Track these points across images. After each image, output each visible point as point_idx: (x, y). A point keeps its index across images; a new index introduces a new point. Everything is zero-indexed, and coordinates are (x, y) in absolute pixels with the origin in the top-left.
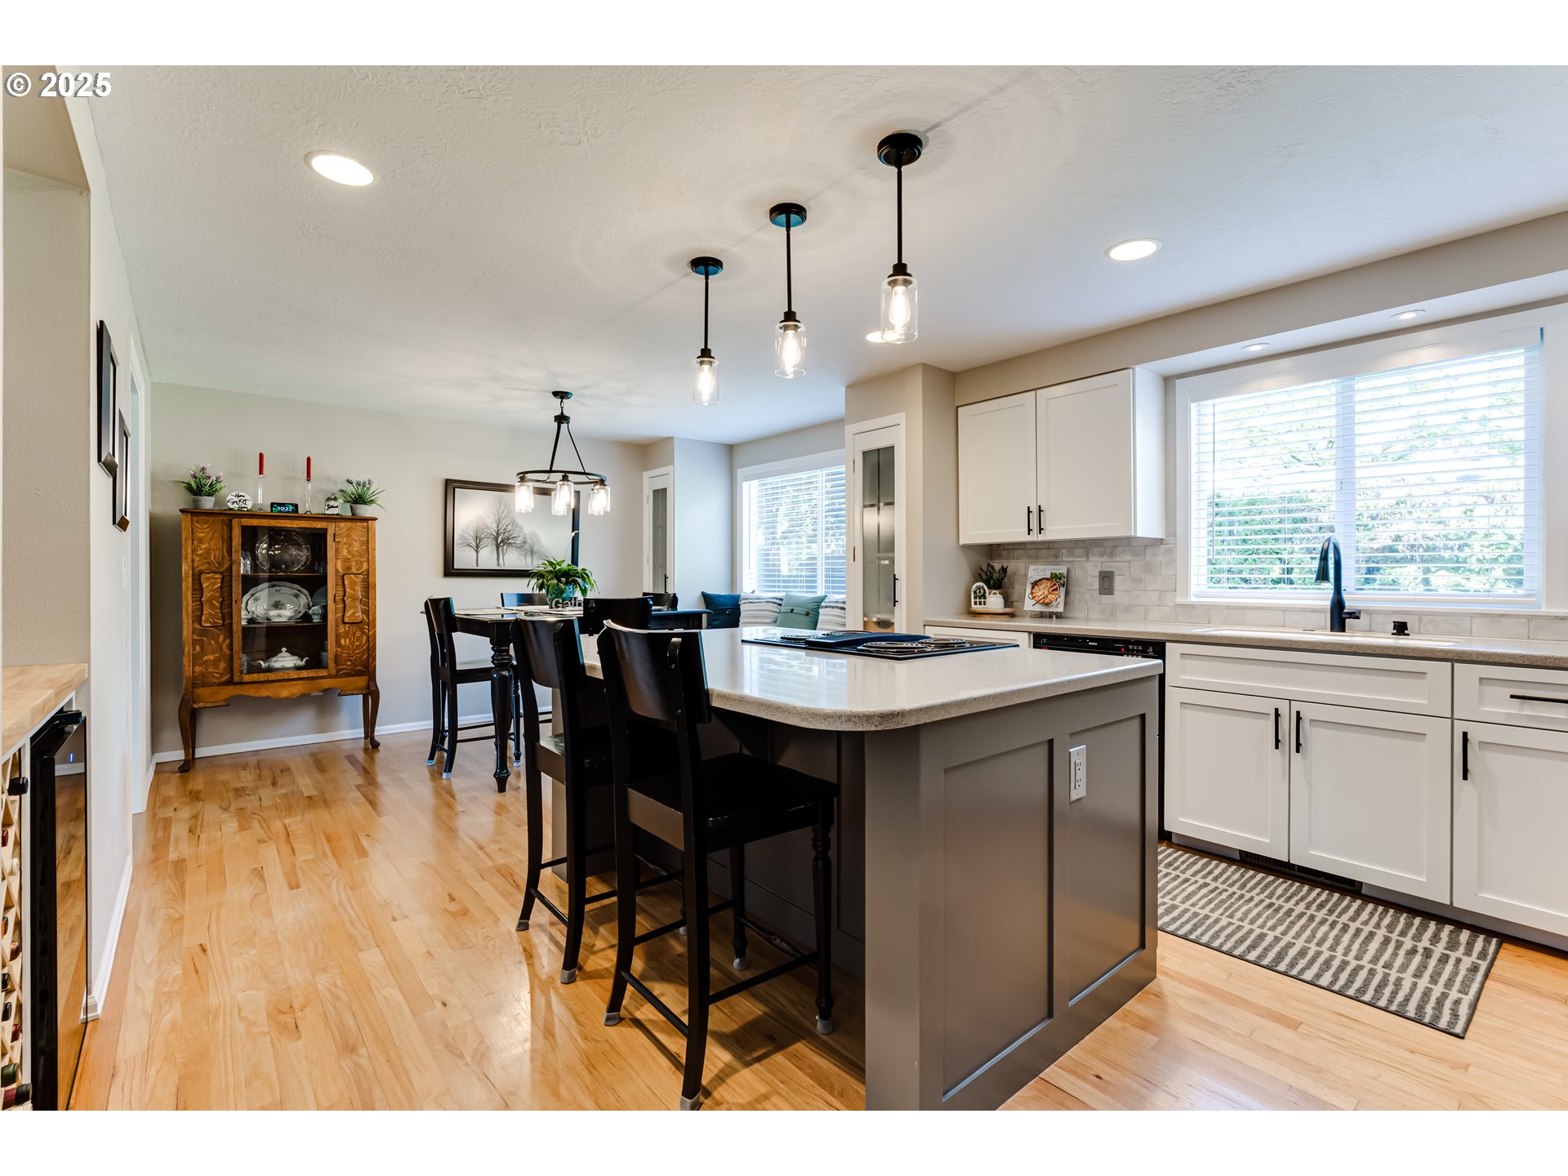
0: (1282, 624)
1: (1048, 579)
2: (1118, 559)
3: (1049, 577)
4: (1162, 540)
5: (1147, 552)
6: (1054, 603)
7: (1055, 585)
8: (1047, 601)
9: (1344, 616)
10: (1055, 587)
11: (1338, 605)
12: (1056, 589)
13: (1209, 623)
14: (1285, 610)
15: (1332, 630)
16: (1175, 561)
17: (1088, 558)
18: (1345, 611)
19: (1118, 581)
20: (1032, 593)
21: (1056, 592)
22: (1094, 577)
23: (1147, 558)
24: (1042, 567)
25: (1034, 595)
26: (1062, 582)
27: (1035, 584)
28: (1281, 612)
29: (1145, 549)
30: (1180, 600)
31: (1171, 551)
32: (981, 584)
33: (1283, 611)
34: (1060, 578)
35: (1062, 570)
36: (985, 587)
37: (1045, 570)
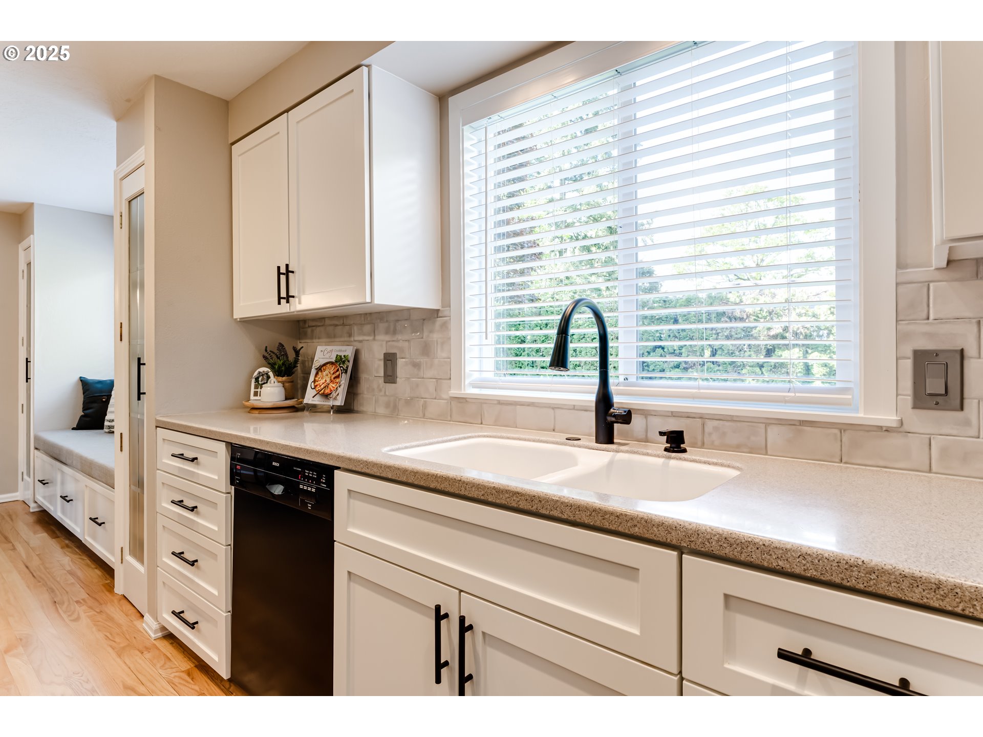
0: (552, 427)
1: (332, 363)
2: (399, 337)
3: (333, 360)
4: (438, 311)
5: (424, 328)
6: (334, 394)
7: (338, 370)
8: (327, 391)
9: (610, 419)
10: (338, 373)
11: (604, 400)
12: (338, 377)
13: (482, 423)
14: (555, 407)
15: (597, 442)
16: (450, 338)
17: (375, 336)
18: (612, 410)
19: (402, 366)
20: (315, 381)
21: (337, 380)
22: (381, 360)
23: (425, 334)
24: (329, 348)
25: (317, 383)
26: (345, 367)
27: (319, 369)
28: (552, 411)
29: (423, 324)
30: (454, 392)
31: (445, 326)
32: (265, 369)
33: (553, 408)
34: (344, 362)
35: (349, 352)
36: (271, 374)
37: (331, 351)
